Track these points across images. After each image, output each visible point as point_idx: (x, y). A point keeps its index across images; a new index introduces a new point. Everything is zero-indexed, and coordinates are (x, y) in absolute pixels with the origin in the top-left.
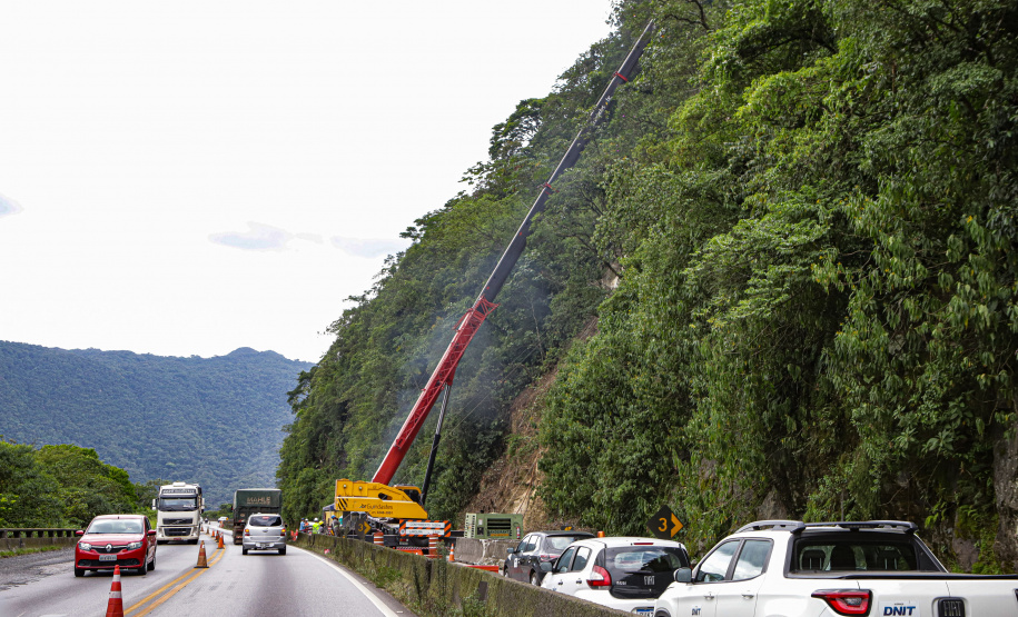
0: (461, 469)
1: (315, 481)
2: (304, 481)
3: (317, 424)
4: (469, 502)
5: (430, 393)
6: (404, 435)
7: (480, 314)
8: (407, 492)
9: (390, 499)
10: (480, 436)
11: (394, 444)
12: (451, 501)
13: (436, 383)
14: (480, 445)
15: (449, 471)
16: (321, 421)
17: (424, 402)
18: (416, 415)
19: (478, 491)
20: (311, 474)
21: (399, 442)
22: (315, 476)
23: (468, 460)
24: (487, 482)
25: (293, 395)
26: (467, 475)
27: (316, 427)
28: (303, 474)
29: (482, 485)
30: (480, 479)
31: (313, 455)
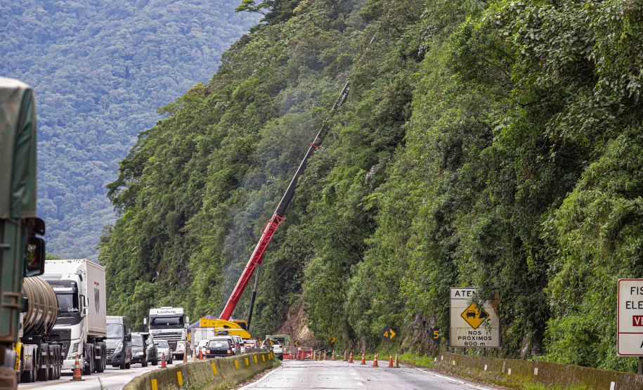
0: (276, 306)
1: (153, 296)
2: (141, 297)
3: (150, 231)
4: (281, 327)
5: (249, 270)
6: (236, 294)
7: (275, 224)
8: (239, 324)
9: (230, 328)
10: (287, 284)
11: (230, 298)
12: (270, 326)
13: (252, 264)
14: (287, 290)
15: (268, 307)
16: (156, 229)
17: (246, 275)
18: (242, 282)
19: (286, 319)
20: (147, 289)
21: (233, 297)
22: (152, 291)
23: (279, 300)
24: (291, 314)
25: (113, 188)
26: (279, 309)
27: (150, 235)
28: (138, 289)
29: (289, 316)
30: (287, 311)
31: (147, 265)
